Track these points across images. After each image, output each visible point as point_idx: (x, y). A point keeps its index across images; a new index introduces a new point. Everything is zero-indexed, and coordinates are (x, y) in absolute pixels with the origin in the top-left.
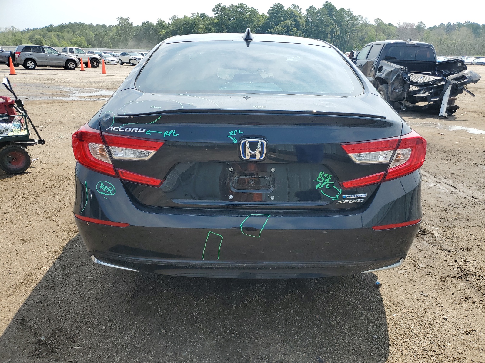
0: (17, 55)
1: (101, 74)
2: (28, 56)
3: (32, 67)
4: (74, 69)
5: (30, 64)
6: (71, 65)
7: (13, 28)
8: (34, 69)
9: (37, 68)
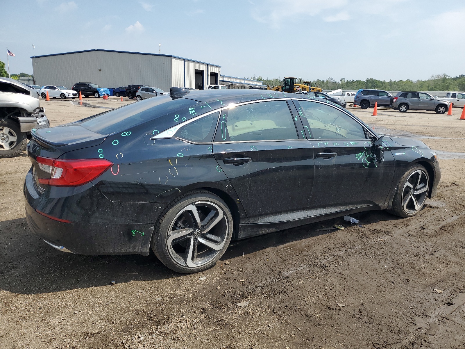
0: (395, 100)
1: (459, 119)
2: (403, 101)
3: (404, 110)
4: (443, 113)
5: (403, 108)
6: (441, 109)
7: (445, 75)
8: (405, 112)
9: (408, 111)
